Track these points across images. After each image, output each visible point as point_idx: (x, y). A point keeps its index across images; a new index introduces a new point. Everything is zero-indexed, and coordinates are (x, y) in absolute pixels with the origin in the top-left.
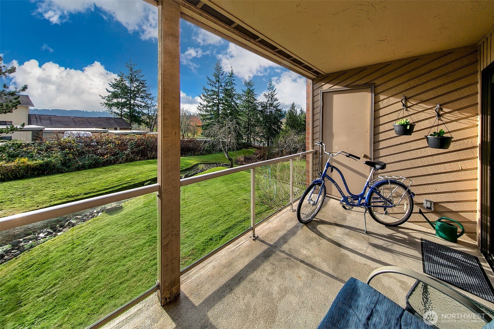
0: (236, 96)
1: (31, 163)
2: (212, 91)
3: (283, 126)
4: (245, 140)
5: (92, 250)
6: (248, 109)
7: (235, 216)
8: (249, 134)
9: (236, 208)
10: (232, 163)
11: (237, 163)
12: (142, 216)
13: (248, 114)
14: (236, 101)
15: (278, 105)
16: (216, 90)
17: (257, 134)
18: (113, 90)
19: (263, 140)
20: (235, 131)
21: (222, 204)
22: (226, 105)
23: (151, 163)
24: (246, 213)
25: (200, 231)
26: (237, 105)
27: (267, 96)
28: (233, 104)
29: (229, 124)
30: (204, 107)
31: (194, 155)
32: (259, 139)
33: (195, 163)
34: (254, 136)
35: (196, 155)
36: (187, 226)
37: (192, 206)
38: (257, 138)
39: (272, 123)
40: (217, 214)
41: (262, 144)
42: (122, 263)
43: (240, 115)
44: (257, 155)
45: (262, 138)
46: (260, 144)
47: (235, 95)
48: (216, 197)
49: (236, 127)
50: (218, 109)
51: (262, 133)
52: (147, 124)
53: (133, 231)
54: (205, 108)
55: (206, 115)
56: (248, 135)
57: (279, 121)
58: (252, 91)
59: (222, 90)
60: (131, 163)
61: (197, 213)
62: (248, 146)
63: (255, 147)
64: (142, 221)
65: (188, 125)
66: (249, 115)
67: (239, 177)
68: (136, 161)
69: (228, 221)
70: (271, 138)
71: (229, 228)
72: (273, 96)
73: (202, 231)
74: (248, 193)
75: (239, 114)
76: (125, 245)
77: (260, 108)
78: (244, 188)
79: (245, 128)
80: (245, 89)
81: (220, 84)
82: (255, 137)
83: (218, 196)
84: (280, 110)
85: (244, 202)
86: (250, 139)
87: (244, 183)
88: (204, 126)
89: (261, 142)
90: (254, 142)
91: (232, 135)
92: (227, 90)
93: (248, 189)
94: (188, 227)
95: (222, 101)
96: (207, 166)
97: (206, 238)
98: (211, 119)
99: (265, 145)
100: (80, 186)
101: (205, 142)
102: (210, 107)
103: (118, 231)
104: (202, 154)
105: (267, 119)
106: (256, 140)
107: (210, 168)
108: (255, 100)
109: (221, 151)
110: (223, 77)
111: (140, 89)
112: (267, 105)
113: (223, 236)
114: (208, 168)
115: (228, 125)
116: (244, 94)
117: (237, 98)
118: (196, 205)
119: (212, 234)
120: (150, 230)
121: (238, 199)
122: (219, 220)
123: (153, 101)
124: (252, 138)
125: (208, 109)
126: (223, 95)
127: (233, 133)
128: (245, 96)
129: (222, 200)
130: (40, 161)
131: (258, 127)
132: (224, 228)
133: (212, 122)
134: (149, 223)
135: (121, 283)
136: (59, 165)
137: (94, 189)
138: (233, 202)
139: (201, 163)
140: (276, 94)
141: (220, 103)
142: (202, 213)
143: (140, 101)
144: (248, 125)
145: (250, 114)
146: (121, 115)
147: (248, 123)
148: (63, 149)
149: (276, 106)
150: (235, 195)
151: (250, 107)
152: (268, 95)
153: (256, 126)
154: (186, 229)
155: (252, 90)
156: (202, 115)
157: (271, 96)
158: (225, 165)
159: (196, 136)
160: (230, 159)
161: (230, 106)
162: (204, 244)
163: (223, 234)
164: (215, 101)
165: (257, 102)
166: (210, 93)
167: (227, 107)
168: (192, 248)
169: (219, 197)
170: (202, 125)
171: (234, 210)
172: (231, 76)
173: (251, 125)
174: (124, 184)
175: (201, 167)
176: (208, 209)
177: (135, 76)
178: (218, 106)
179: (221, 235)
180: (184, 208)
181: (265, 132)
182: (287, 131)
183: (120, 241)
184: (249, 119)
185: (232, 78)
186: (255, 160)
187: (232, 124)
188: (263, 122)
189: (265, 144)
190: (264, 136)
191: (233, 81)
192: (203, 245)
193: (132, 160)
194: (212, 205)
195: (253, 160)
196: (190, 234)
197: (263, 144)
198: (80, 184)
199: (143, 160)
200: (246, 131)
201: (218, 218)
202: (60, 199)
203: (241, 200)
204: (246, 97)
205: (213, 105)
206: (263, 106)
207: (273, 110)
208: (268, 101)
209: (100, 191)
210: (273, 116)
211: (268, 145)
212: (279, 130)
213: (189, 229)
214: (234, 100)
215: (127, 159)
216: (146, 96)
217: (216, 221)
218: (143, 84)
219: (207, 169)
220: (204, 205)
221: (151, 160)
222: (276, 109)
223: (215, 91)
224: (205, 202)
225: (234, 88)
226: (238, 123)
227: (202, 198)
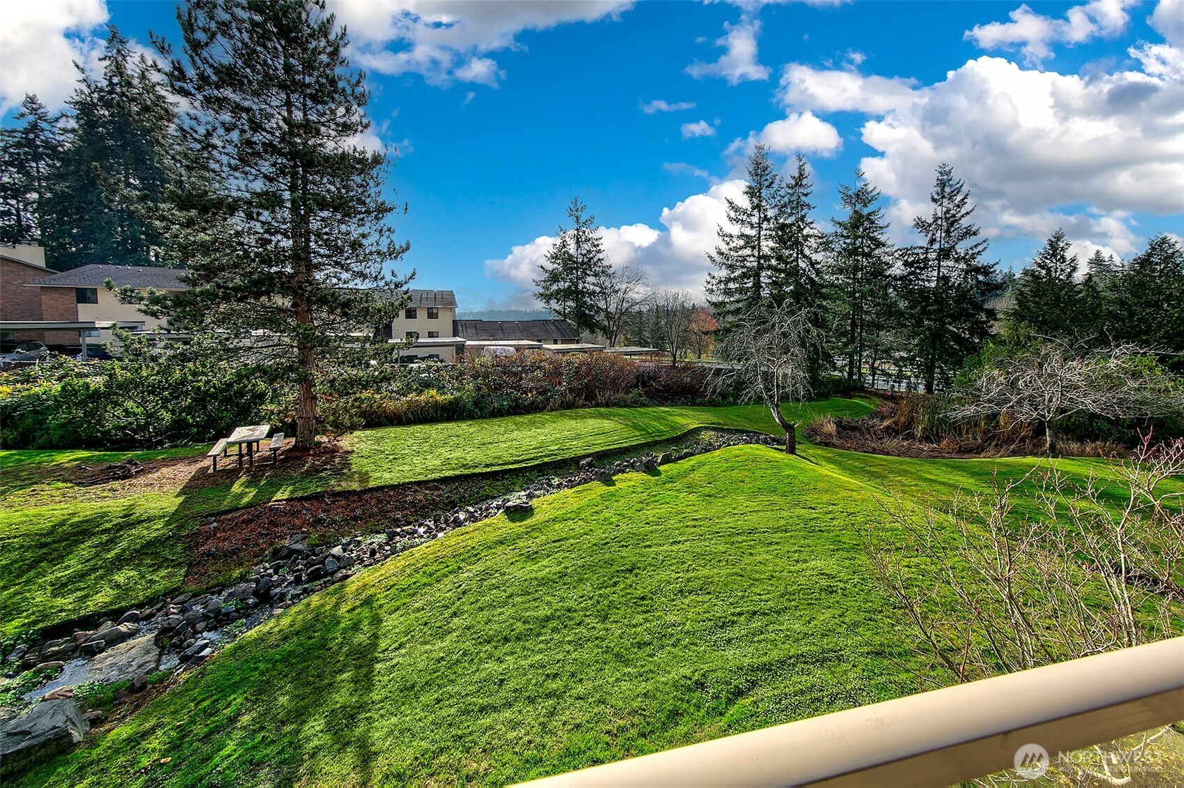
0: (812, 241)
1: (439, 398)
2: (742, 236)
3: (997, 324)
4: (841, 371)
5: (464, 593)
6: (854, 275)
7: (788, 630)
8: (853, 352)
9: (793, 597)
10: (792, 438)
11: (810, 437)
12: (559, 541)
13: (854, 292)
14: (814, 257)
15: (975, 250)
16: (753, 233)
17: (883, 351)
18: (550, 266)
19: (909, 374)
20: (803, 345)
21: (748, 567)
22: (780, 271)
23: (602, 416)
24: (830, 631)
25: (673, 639)
26: (814, 268)
27: (930, 225)
28: (802, 264)
29: (788, 323)
30: (720, 282)
31: (694, 404)
32: (893, 370)
33: (692, 427)
34: (875, 360)
35: (698, 405)
36: (643, 608)
37: (665, 548)
38: (885, 367)
39: (947, 317)
40: (731, 600)
41: (904, 385)
42: (497, 654)
43: (825, 297)
44: (883, 419)
45: (905, 366)
46: (896, 385)
47: (806, 238)
48: (735, 539)
49: (808, 331)
50: (757, 285)
51: (905, 349)
52: (605, 330)
53: (534, 575)
54: (722, 286)
55: (723, 304)
56: (851, 357)
57: (979, 308)
58: (868, 219)
59: (770, 229)
60: (568, 412)
61: (674, 575)
62: (851, 388)
63: (877, 394)
64: (556, 555)
65: (685, 331)
66: (857, 295)
67: (811, 487)
68: (577, 407)
69: (762, 636)
70: (941, 368)
71: (766, 668)
72: (956, 221)
73: (679, 640)
74: (841, 552)
75: (821, 294)
76: (514, 605)
77: (898, 269)
78: (828, 531)
79: (844, 334)
80: (845, 213)
81: (762, 216)
82: (878, 362)
83: (740, 539)
84: (985, 270)
85: (824, 583)
86: (859, 368)
87: (830, 512)
88: (719, 331)
89: (900, 377)
90: (874, 376)
91: (792, 355)
92: (783, 227)
93: (844, 540)
94: (647, 612)
95: (769, 260)
96: (722, 436)
97: (688, 672)
98: (738, 311)
99: (915, 389)
100: (484, 448)
101: (718, 372)
102: (734, 280)
103: (512, 563)
104: (712, 404)
105: (928, 301)
106: (882, 371)
107: (729, 445)
108: (879, 244)
109: (759, 400)
110: (772, 191)
111: (592, 258)
112: (926, 258)
113: (739, 693)
114: (724, 443)
115: (782, 326)
116: (839, 230)
117: (815, 246)
118: (675, 548)
119: (706, 667)
120: (565, 584)
121: (804, 566)
122: (734, 623)
123: (614, 281)
124: (867, 366)
125: (731, 285)
126: (771, 244)
127: (796, 350)
128: (842, 236)
129: (751, 554)
130: (449, 397)
131: (889, 331)
132: (747, 661)
133: (740, 320)
134: (566, 564)
135: (482, 709)
136: (470, 406)
137: (499, 458)
138: (785, 573)
139: (706, 428)
140: (967, 213)
141: (761, 268)
142: (689, 580)
143: (593, 284)
144: (853, 325)
145: (859, 292)
146: (565, 315)
147: (853, 319)
148: (475, 377)
149: (966, 254)
150: (796, 548)
151: (862, 269)
152: (930, 221)
153: (880, 327)
154: (640, 618)
155: (870, 214)
156: (715, 305)
157: (944, 224)
158: (774, 440)
159: (703, 356)
160: (788, 427)
161: (794, 273)
162: (679, 694)
163: (740, 682)
164: (748, 264)
165: (888, 250)
166: (734, 245)
167: (783, 275)
168: (643, 687)
169: (744, 541)
170: (714, 328)
171: (786, 604)
172: (797, 184)
173: (862, 326)
174: (545, 456)
175: (707, 436)
176: (705, 572)
177: (584, 232)
178: (757, 275)
179: (734, 683)
180: (646, 547)
181: (917, 345)
182: (1018, 343)
183: (509, 591)
184: (857, 307)
185: (802, 190)
186: (875, 434)
187: (794, 322)
188: (912, 316)
189: (917, 385)
190: (911, 360)
191: (803, 198)
192: (675, 696)
193: (569, 406)
194: (719, 561)
195: (869, 433)
196: (647, 638)
197: (909, 387)
198: (484, 444)
199: (589, 407)
200: (846, 345)
201: (733, 614)
202: (453, 469)
203: (815, 572)
204: (848, 241)
205: (744, 275)
206: (910, 260)
207: (954, 270)
208: (932, 241)
209: (507, 464)
210: (953, 293)
211: (929, 388)
212: (977, 341)
213: (646, 620)
214: (807, 252)
215: (562, 402)
216: (603, 272)
217: (724, 623)
218: (598, 245)
219: (720, 446)
220: (697, 556)
221: (603, 410)
222: (968, 265)
223: (747, 236)
224: (699, 546)
225: (808, 219)
226: (817, 321)
227: (693, 530)
